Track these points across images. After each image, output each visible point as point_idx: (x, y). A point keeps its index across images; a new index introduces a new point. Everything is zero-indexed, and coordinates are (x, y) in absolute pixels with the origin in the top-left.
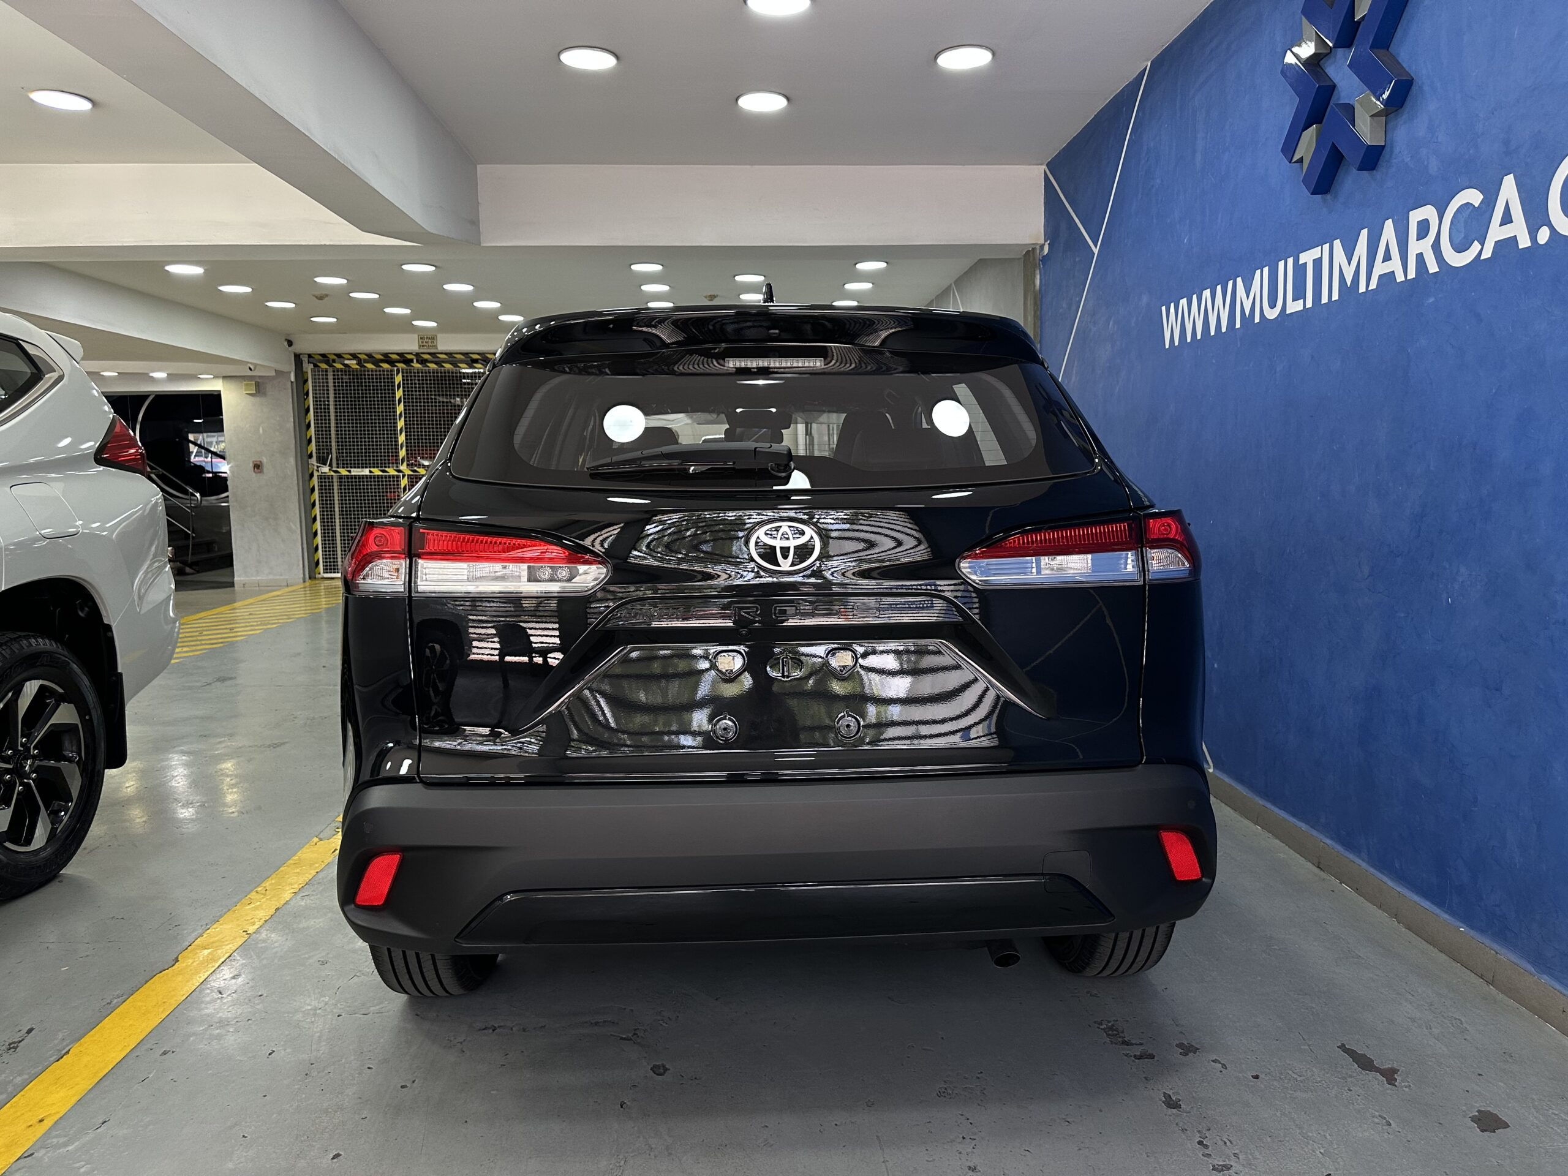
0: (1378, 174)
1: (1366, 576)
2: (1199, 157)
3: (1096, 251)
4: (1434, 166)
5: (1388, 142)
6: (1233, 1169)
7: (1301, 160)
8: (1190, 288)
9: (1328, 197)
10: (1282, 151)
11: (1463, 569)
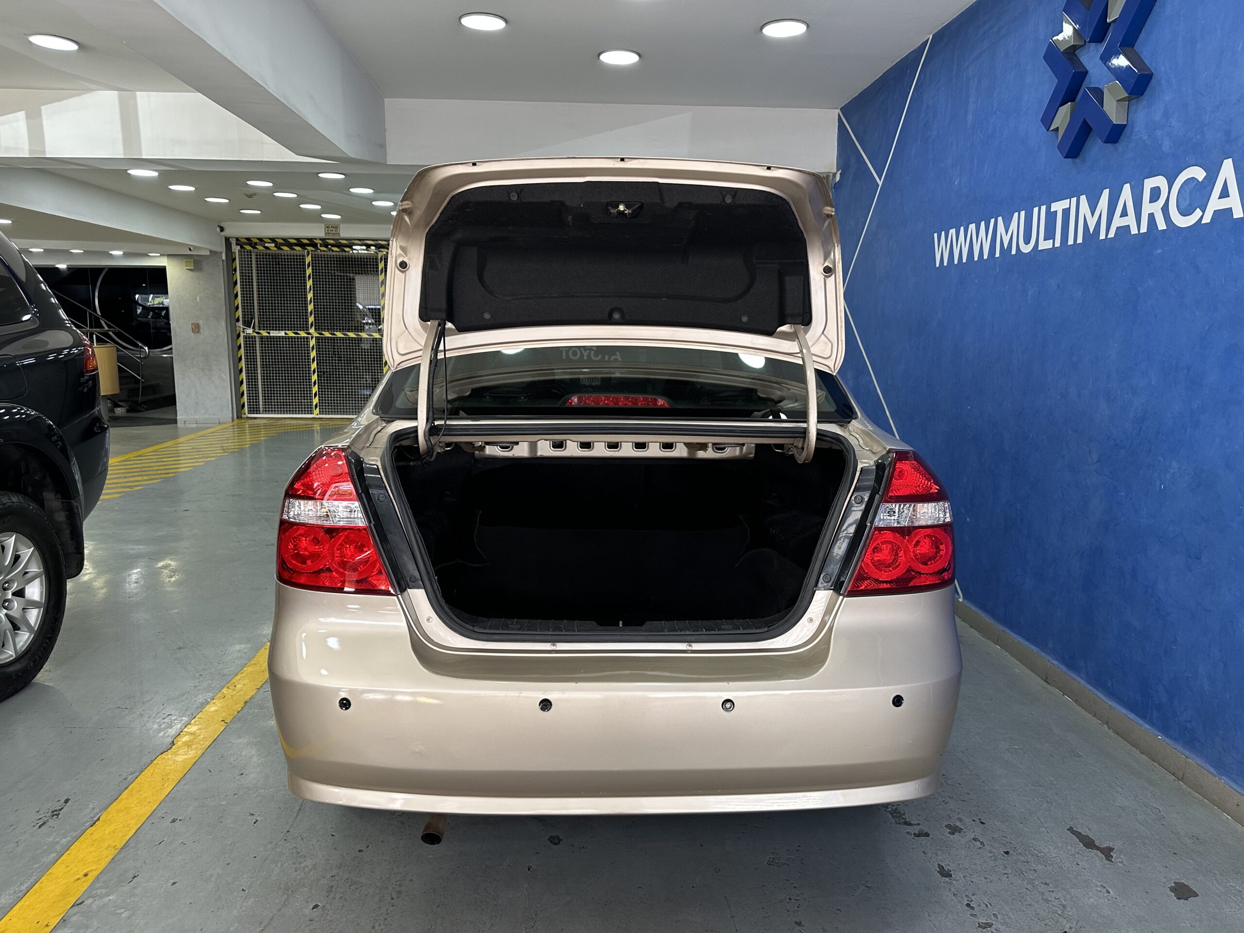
0: (1121, 146)
1: (1095, 461)
2: (970, 117)
3: (880, 183)
4: (1167, 146)
5: (1130, 123)
6: (994, 926)
7: (1057, 129)
8: (959, 222)
9: (1077, 160)
10: (1042, 121)
11: (1174, 464)
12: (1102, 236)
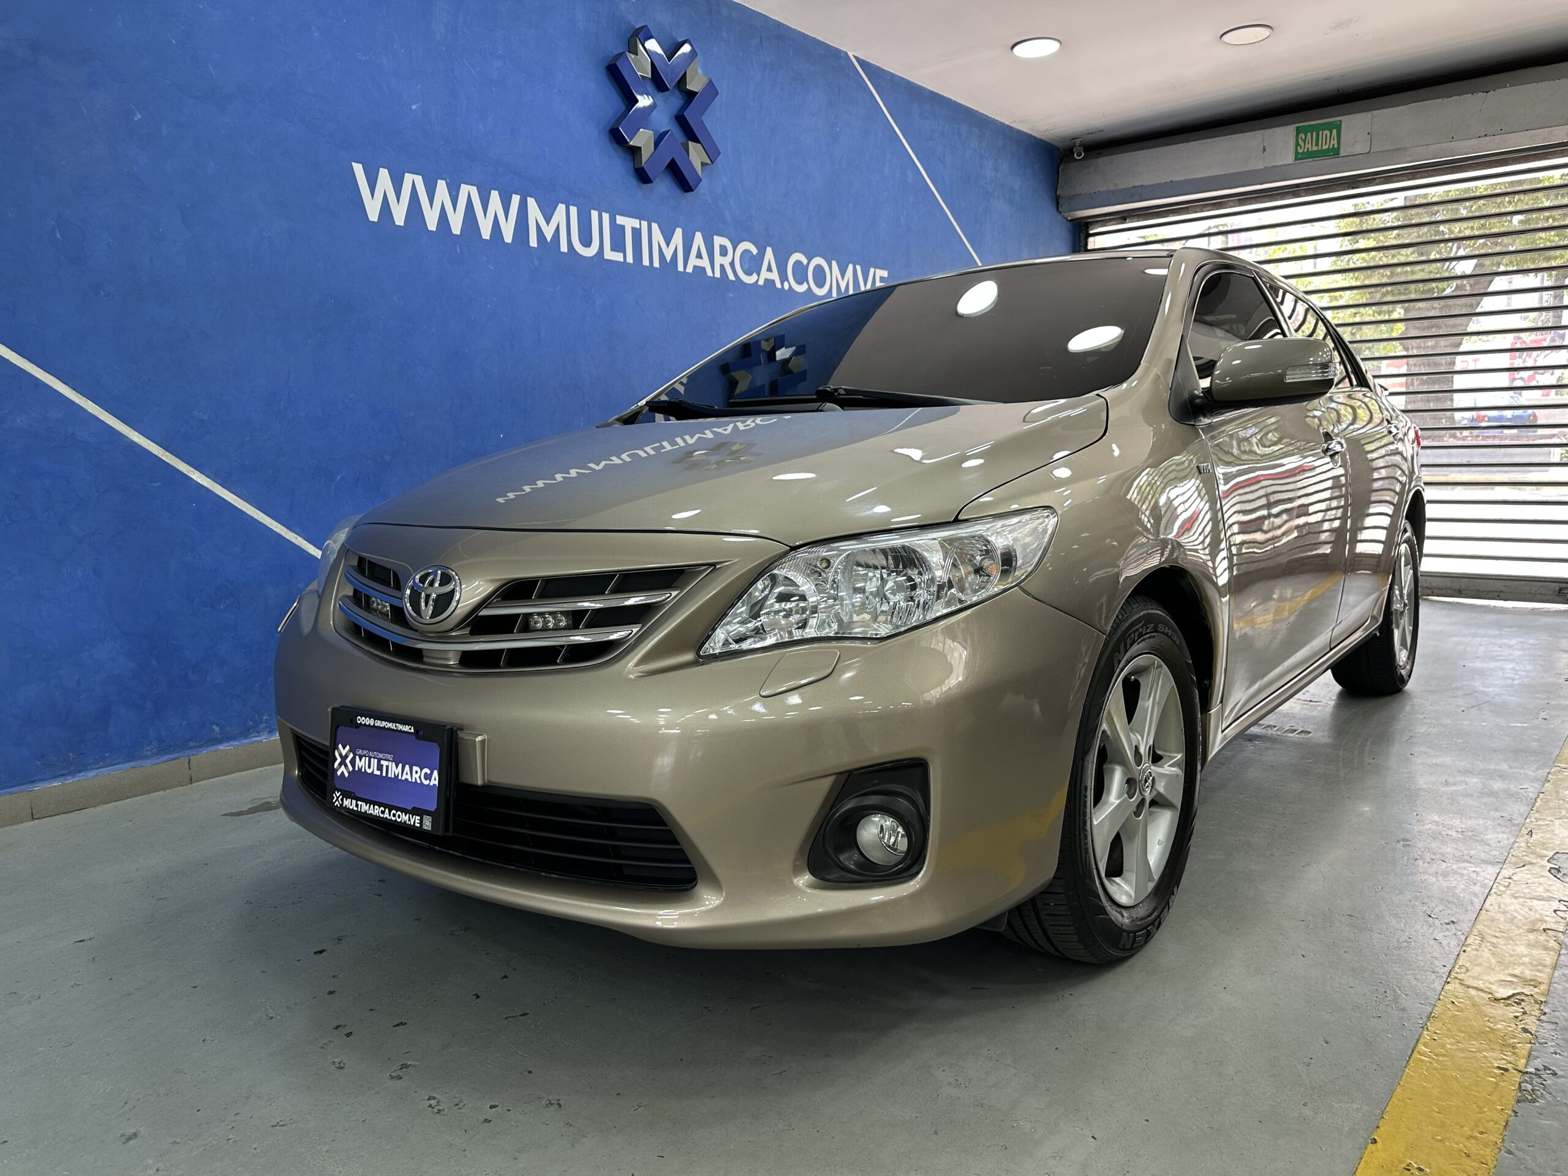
4: (728, 217)
12: (681, 268)
